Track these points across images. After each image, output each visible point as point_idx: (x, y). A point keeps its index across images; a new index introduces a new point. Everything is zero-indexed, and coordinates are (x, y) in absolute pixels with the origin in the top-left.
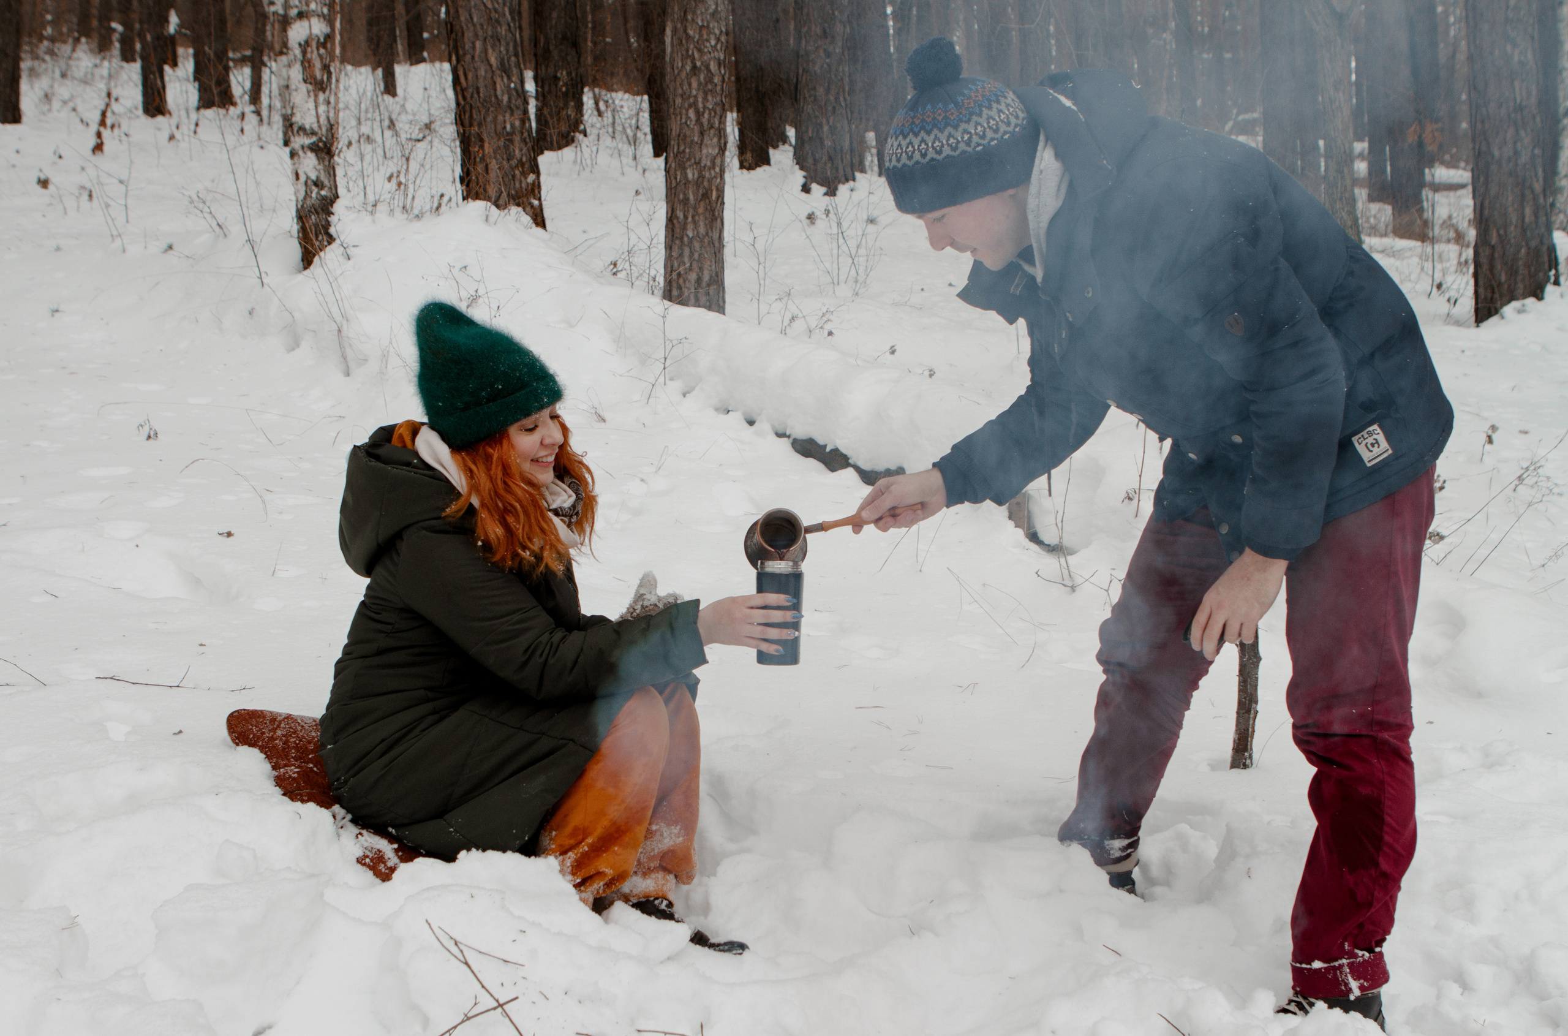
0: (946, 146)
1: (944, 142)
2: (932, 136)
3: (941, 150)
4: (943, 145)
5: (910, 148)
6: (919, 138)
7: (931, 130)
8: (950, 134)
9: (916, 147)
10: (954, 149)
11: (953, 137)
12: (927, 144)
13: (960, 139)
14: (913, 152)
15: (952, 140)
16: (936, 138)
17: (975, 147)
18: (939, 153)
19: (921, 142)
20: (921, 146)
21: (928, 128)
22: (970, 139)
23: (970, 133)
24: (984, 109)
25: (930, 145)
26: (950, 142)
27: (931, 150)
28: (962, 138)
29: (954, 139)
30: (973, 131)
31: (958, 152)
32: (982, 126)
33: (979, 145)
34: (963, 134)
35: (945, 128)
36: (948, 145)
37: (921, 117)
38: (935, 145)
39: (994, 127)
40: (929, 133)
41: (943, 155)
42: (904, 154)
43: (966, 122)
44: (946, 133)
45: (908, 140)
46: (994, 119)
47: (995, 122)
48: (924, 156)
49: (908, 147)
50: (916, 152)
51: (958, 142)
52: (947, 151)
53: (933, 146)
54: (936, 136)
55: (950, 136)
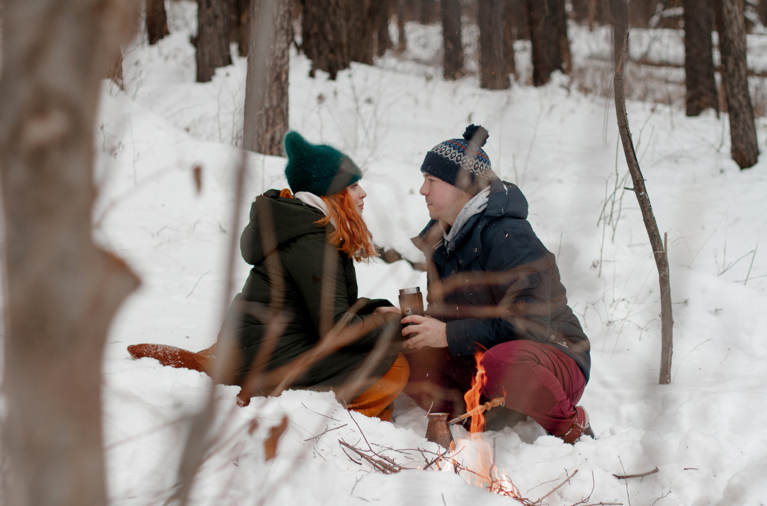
0: (455, 158)
1: (456, 156)
2: (454, 151)
3: (453, 157)
4: (455, 156)
5: (444, 149)
6: (450, 149)
7: (456, 149)
8: (461, 155)
9: (446, 150)
10: (457, 161)
11: (461, 157)
12: (450, 152)
13: (462, 160)
14: (444, 151)
15: (459, 158)
16: (455, 153)
17: (464, 167)
18: (452, 158)
19: (449, 150)
20: (448, 151)
21: (456, 148)
22: (465, 163)
23: (467, 161)
24: (478, 159)
25: (451, 153)
26: (458, 158)
27: (450, 154)
28: (463, 160)
29: (460, 158)
30: (468, 161)
31: (457, 163)
32: (473, 163)
33: (466, 167)
34: (464, 159)
35: (461, 152)
36: (457, 158)
37: (456, 143)
38: (452, 154)
39: (476, 167)
40: (454, 149)
41: (452, 160)
42: (440, 150)
43: (469, 156)
44: (460, 154)
45: (445, 146)
46: (478, 165)
47: (477, 166)
48: (446, 154)
49: (443, 148)
50: (445, 152)
51: (461, 160)
52: (455, 159)
53: (451, 154)
54: (456, 152)
55: (460, 156)
